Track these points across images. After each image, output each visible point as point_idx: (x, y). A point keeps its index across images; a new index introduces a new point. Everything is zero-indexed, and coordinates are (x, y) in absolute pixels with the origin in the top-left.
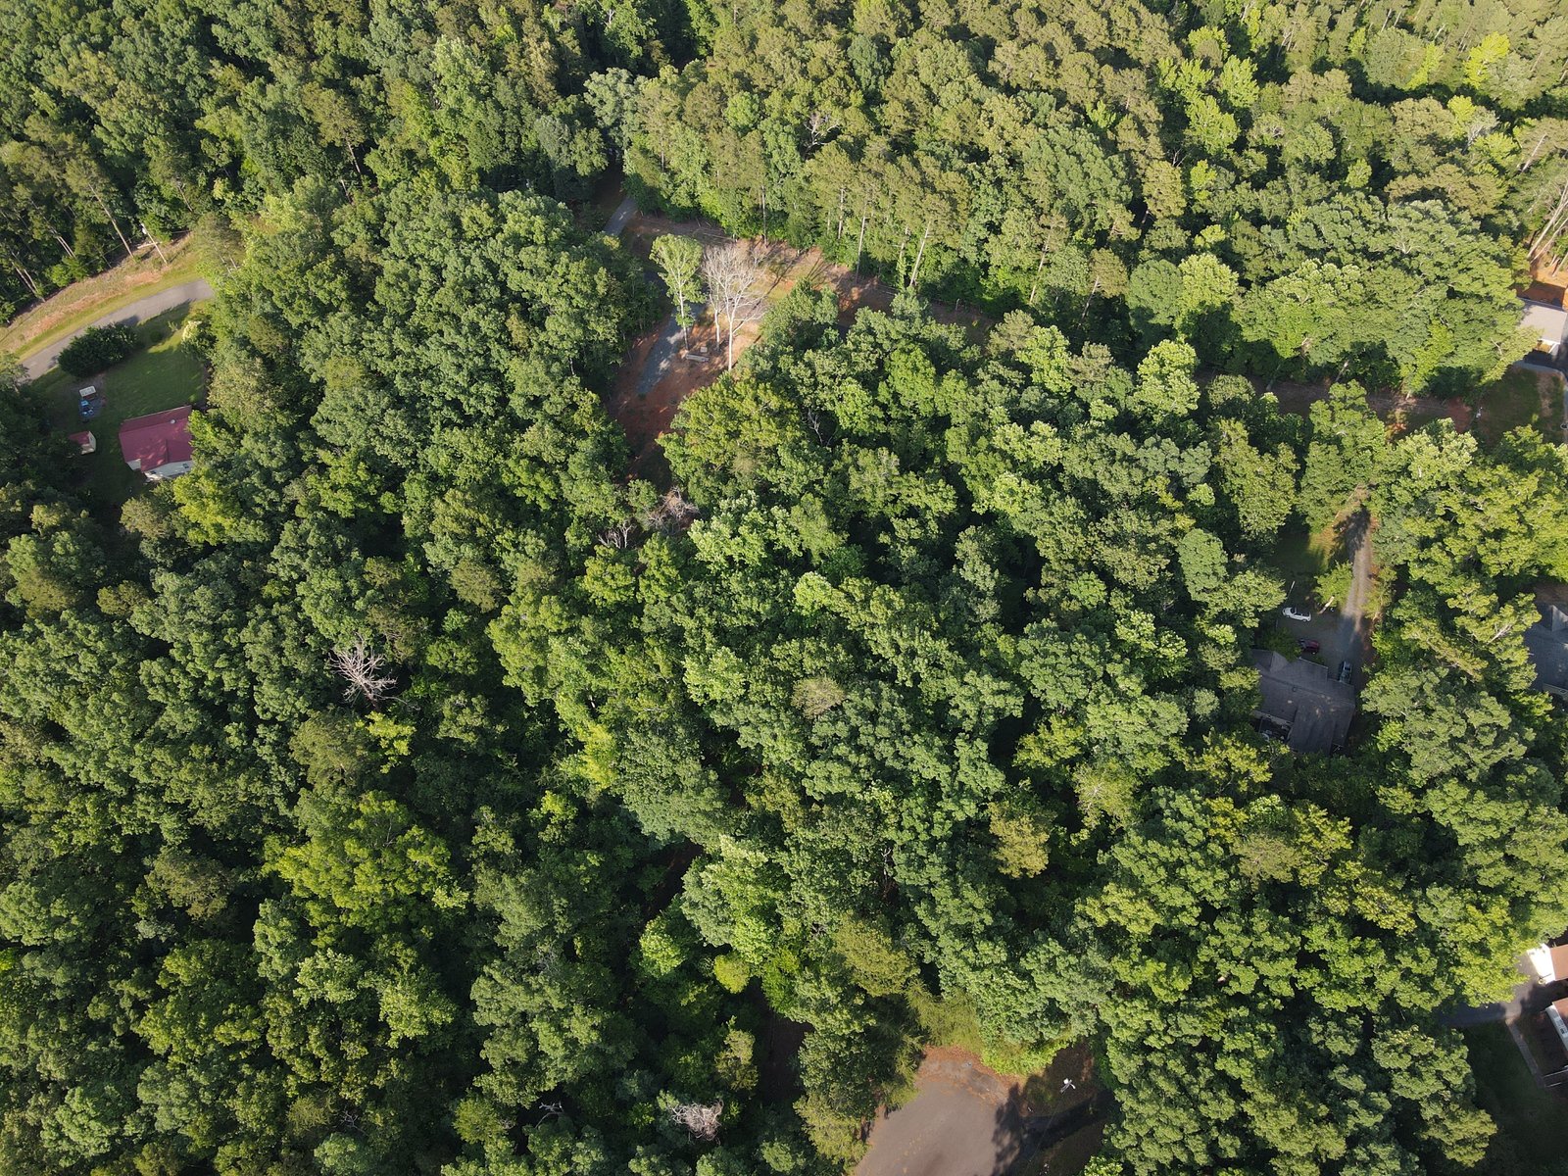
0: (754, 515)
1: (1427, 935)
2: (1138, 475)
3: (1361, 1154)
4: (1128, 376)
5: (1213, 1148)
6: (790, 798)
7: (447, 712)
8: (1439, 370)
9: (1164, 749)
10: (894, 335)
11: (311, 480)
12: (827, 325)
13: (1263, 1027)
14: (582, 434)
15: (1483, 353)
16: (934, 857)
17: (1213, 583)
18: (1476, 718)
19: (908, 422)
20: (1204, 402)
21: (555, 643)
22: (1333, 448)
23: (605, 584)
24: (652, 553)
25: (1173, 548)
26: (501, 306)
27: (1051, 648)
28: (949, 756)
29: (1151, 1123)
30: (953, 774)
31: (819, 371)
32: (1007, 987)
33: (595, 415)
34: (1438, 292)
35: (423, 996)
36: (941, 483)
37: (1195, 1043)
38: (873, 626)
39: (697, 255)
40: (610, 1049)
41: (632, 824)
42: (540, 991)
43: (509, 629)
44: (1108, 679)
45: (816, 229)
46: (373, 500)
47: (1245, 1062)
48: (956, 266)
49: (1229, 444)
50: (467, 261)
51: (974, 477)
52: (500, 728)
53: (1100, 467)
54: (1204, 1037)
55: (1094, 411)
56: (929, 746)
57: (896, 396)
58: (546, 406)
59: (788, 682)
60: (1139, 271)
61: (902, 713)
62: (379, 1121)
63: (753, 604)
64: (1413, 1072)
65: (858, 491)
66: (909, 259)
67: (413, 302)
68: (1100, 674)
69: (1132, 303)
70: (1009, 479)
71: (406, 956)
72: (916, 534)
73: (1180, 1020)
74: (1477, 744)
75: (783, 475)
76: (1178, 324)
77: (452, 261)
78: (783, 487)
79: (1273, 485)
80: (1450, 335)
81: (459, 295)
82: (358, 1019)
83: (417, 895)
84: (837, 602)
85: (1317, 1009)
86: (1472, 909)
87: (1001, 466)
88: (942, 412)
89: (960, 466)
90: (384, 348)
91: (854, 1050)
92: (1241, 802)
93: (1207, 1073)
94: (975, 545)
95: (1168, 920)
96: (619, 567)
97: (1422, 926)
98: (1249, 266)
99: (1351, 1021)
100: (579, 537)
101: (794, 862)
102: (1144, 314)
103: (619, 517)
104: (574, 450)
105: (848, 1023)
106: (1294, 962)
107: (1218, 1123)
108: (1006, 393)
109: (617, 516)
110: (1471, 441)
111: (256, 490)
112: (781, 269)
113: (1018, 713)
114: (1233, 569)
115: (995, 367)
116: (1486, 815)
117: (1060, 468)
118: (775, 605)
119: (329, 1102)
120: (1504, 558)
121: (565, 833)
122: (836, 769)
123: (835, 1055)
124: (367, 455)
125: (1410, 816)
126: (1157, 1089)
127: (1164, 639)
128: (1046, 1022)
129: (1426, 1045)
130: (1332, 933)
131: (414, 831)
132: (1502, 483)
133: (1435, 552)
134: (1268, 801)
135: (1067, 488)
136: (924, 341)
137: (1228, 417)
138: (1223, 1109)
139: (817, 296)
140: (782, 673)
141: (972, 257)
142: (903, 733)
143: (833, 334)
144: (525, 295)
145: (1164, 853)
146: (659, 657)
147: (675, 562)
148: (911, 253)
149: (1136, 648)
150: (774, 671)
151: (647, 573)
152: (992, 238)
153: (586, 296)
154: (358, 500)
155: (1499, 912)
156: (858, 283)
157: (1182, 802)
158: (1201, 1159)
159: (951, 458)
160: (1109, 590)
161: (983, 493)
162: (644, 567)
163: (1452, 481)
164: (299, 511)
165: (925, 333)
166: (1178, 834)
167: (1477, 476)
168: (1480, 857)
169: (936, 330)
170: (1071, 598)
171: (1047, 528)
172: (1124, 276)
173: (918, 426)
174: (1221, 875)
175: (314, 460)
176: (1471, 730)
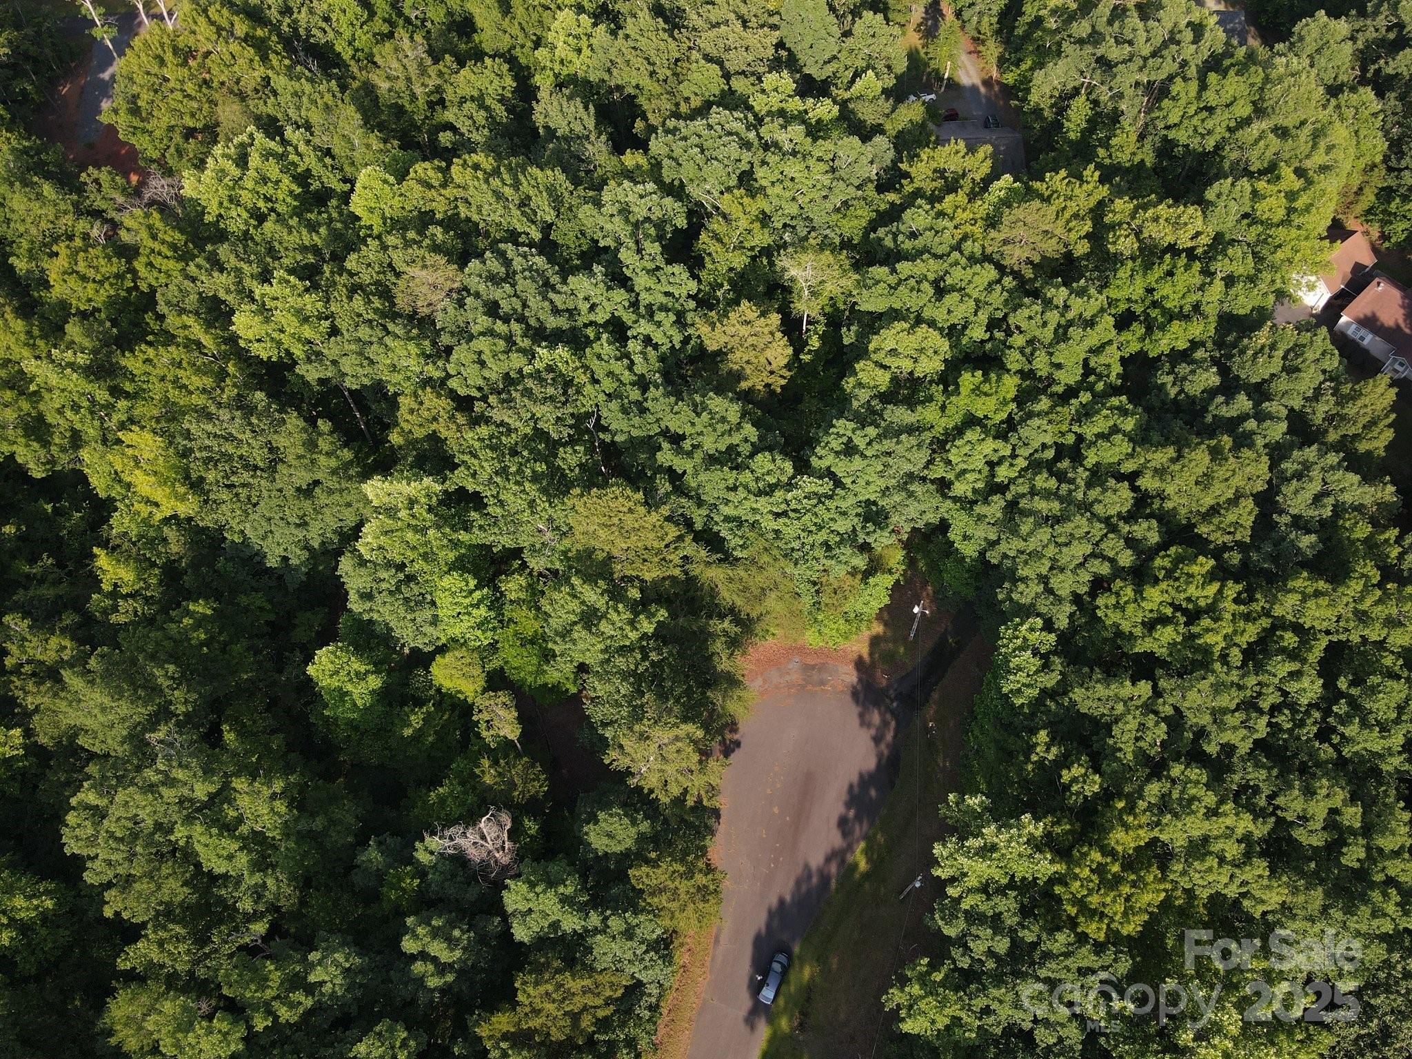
3: (1289, 466)
13: (1114, 402)
28: (618, 278)
37: (1049, 454)
41: (250, 559)
42: (170, 782)
47: (1116, 441)
52: (9, 530)
73: (1025, 433)
85: (1158, 361)
91: (654, 656)
101: (476, 473)
106: (1112, 320)
107: (1122, 515)
113: (682, 220)
121: (149, 601)
122: (484, 347)
123: (634, 673)
134: (1001, 185)
138: (1119, 499)
147: (175, 226)
158: (1126, 559)
160: (726, 77)
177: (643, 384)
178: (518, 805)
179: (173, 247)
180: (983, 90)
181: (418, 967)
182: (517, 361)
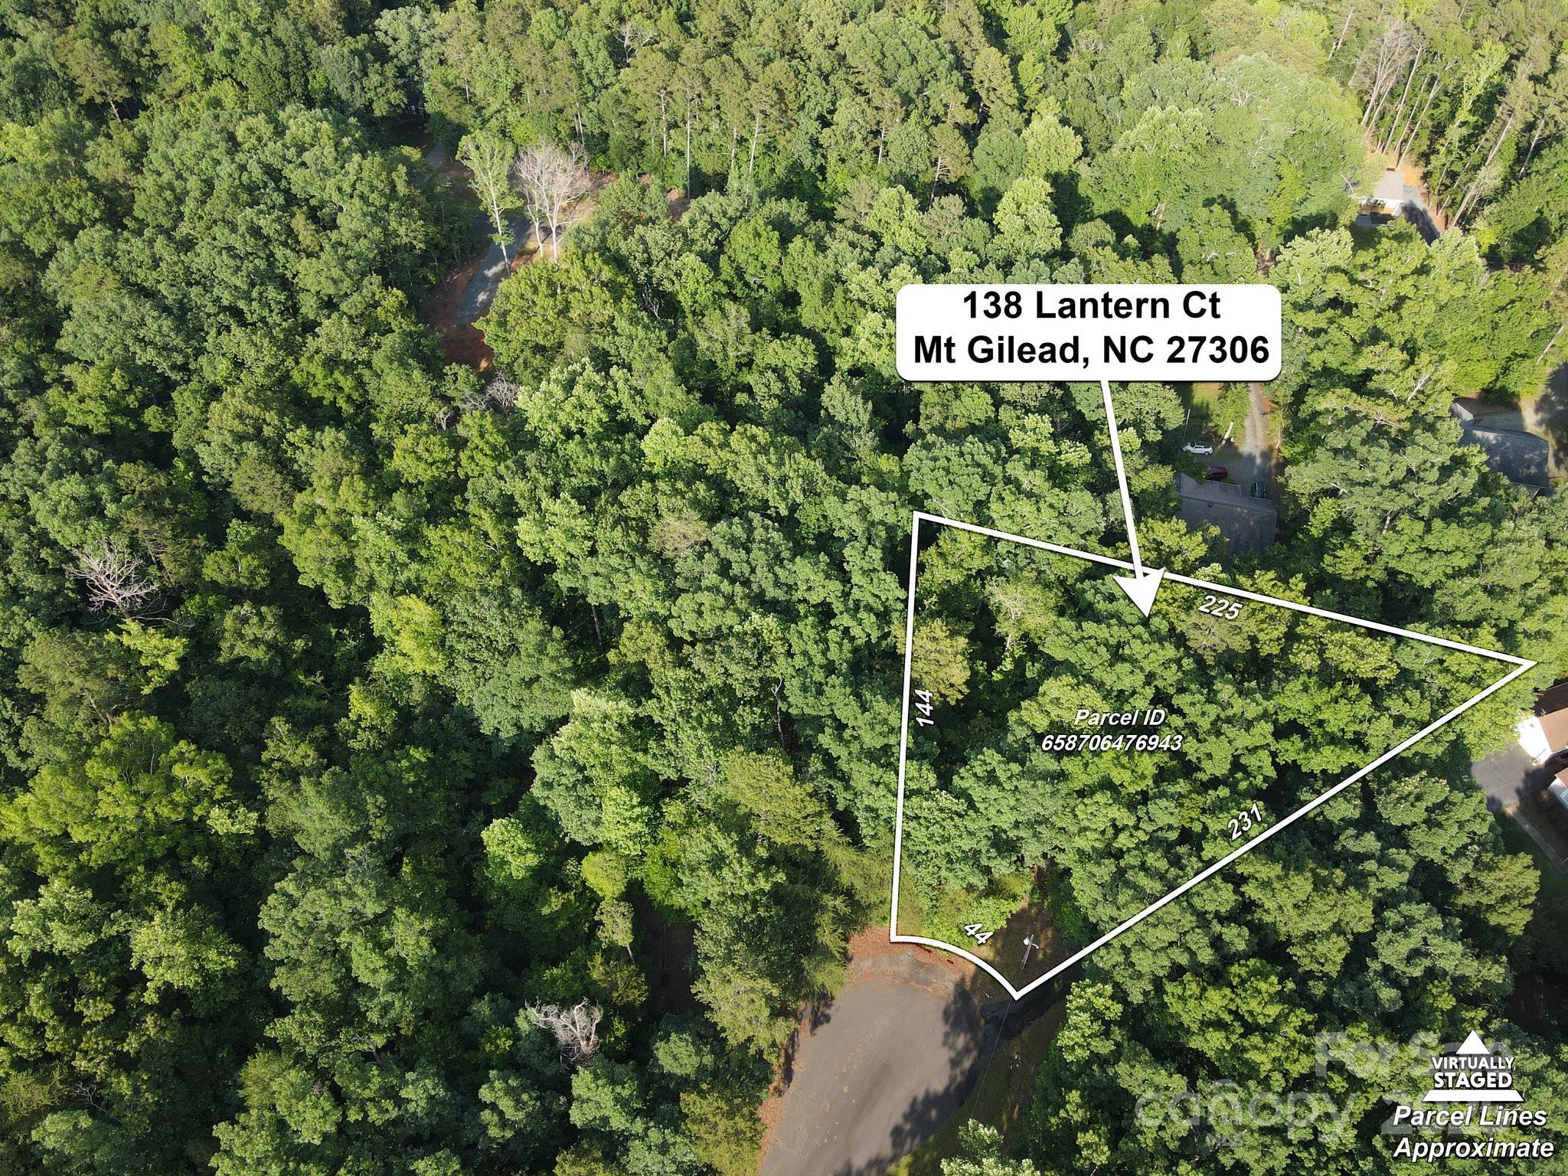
3: (1392, 916)
4: (984, 225)
6: (655, 641)
7: (229, 626)
10: (731, 214)
11: (54, 397)
14: (388, 332)
16: (833, 680)
23: (419, 458)
24: (474, 422)
26: (287, 209)
28: (838, 571)
30: (846, 591)
32: (942, 810)
33: (403, 313)
35: (194, 936)
36: (798, 339)
37: (1173, 836)
39: (509, 152)
40: (449, 966)
41: (469, 722)
42: (351, 895)
45: (639, 149)
46: (134, 414)
48: (792, 169)
50: (243, 168)
51: (833, 331)
52: (299, 644)
54: (1182, 827)
55: (954, 260)
56: (814, 565)
57: (740, 272)
59: (642, 527)
60: (981, 143)
61: (779, 540)
62: (125, 1088)
63: (594, 463)
64: (1431, 823)
65: (707, 351)
67: (180, 212)
71: (170, 891)
72: (777, 388)
73: (1152, 810)
75: (621, 340)
77: (225, 170)
78: (622, 351)
81: (234, 199)
82: (101, 971)
83: (187, 822)
84: (692, 448)
88: (790, 285)
91: (761, 912)
97: (1404, 671)
101: (664, 708)
103: (436, 409)
104: (377, 347)
105: (752, 877)
106: (1270, 729)
107: (1218, 915)
108: (858, 254)
109: (432, 408)
115: (843, 234)
116: (1448, 544)
119: (56, 1075)
120: (1406, 326)
121: (381, 736)
122: (706, 600)
123: (739, 921)
124: (124, 364)
126: (1139, 888)
127: (1064, 444)
129: (1439, 791)
131: (183, 747)
134: (1209, 571)
141: (807, 160)
142: (782, 558)
144: (313, 200)
145: (1103, 634)
146: (487, 524)
147: (501, 430)
150: (623, 518)
151: (469, 444)
152: (825, 131)
153: (383, 195)
158: (1206, 956)
161: (845, 346)
162: (465, 439)
164: (37, 429)
165: (765, 212)
169: (776, 207)
170: (955, 418)
172: (967, 152)
174: (1171, 653)
175: (59, 377)
177: (830, 669)
178: (615, 1007)
179: (494, 448)
180: (1259, 461)
181: (486, 1115)
182: (730, 618)
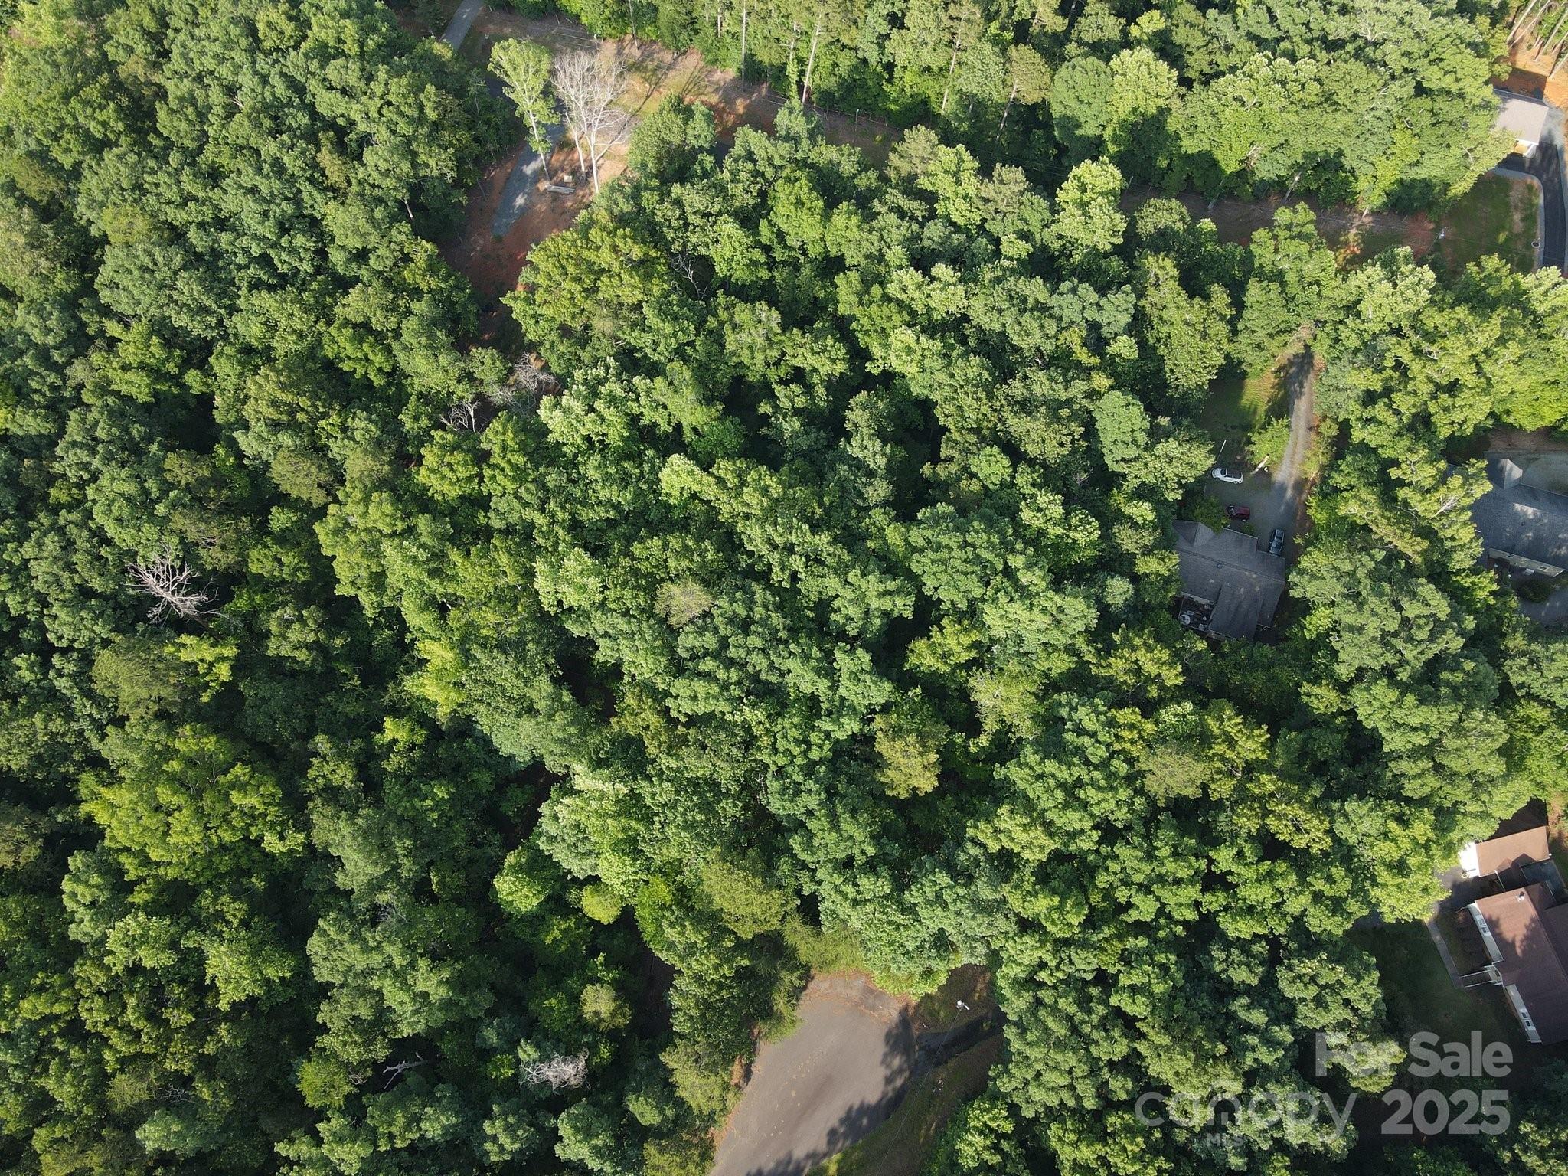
0: (614, 387)
1: (1344, 853)
2: (1051, 327)
4: (1045, 204)
5: (1103, 1092)
6: (654, 720)
7: (274, 629)
8: (1401, 182)
9: (1071, 650)
10: (777, 161)
11: (96, 358)
12: (701, 149)
13: (1161, 958)
14: (416, 293)
15: (1452, 161)
16: (810, 784)
17: (1131, 452)
18: (1412, 610)
19: (796, 267)
20: (1130, 234)
21: (387, 546)
22: (1275, 287)
23: (443, 477)
24: (496, 436)
25: (1090, 412)
26: (312, 137)
27: (945, 540)
28: (828, 670)
29: (1039, 1066)
30: (834, 686)
31: (688, 209)
32: (890, 923)
33: (431, 269)
34: (1404, 89)
36: (829, 340)
37: (1089, 977)
38: (747, 517)
39: (545, 65)
40: (463, 1001)
41: (489, 746)
42: (378, 948)
43: (336, 532)
44: (1008, 572)
45: (692, 24)
46: (177, 380)
47: (1140, 999)
48: (855, 69)
49: (1156, 285)
50: (265, 80)
51: (867, 332)
52: (338, 642)
53: (1008, 318)
54: (1099, 970)
55: (1005, 248)
56: (806, 657)
57: (781, 235)
58: (372, 261)
59: (650, 584)
60: (1063, 71)
61: (776, 619)
62: (206, 1095)
63: (612, 493)
64: (1319, 1002)
65: (733, 353)
66: (801, 61)
67: (205, 133)
68: (1000, 567)
69: (1057, 111)
70: (904, 336)
71: (234, 910)
72: (801, 402)
73: (1074, 957)
74: (1410, 639)
75: (648, 338)
76: (1108, 134)
77: (246, 80)
78: (648, 351)
79: (1204, 335)
80: (1415, 141)
81: (258, 125)
82: (183, 982)
83: (246, 838)
84: (707, 487)
85: (1222, 935)
86: (1392, 825)
87: (897, 319)
88: (833, 253)
89: (853, 318)
90: (172, 194)
91: (725, 992)
92: (1149, 709)
93: (1101, 1010)
94: (866, 414)
95: (1065, 844)
96: (458, 457)
97: (1337, 841)
98: (1190, 60)
99: (1256, 948)
100: (416, 419)
101: (656, 793)
102: (1071, 124)
103: (463, 392)
104: (408, 312)
105: (717, 967)
106: (1199, 887)
107: (1110, 1062)
108: (906, 229)
109: (460, 391)
110: (1429, 275)
111: (31, 373)
112: (655, 75)
113: (908, 614)
114: (1156, 434)
115: (894, 197)
116: (1415, 721)
117: (966, 318)
118: (639, 494)
119: (152, 1075)
120: (1458, 416)
121: (412, 761)
122: (701, 687)
124: (161, 328)
125: (1334, 716)
126: (1046, 1029)
127: (1074, 521)
128: (934, 953)
129: (1334, 974)
130: (1240, 854)
131: (238, 770)
132: (1461, 328)
133: (1380, 410)
134: (1179, 710)
135: (972, 342)
136: (813, 166)
137: (1157, 252)
138: (1116, 1048)
139: (687, 113)
140: (645, 576)
141: (873, 57)
142: (779, 641)
143: (708, 160)
144: (340, 121)
145: (1063, 774)
146: (504, 559)
147: (523, 448)
148: (803, 54)
149: (1042, 533)
150: (636, 573)
151: (492, 460)
152: (895, 34)
153: (410, 120)
154: (156, 380)
155: (1422, 828)
156: (746, 92)
157: (1085, 716)
158: (1090, 1104)
159: (842, 310)
160: (1014, 466)
161: (877, 351)
162: (488, 454)
163: (1405, 323)
164: (86, 397)
165: (814, 157)
166: (1079, 751)
167: (1434, 320)
168: (1404, 766)
169: (826, 153)
170: (973, 475)
171: (947, 392)
172: (1047, 79)
173: (806, 271)
174: (1124, 794)
175: (101, 332)
176: (1405, 622)
179: (515, 467)
181: (488, 1145)
182: (723, 707)
